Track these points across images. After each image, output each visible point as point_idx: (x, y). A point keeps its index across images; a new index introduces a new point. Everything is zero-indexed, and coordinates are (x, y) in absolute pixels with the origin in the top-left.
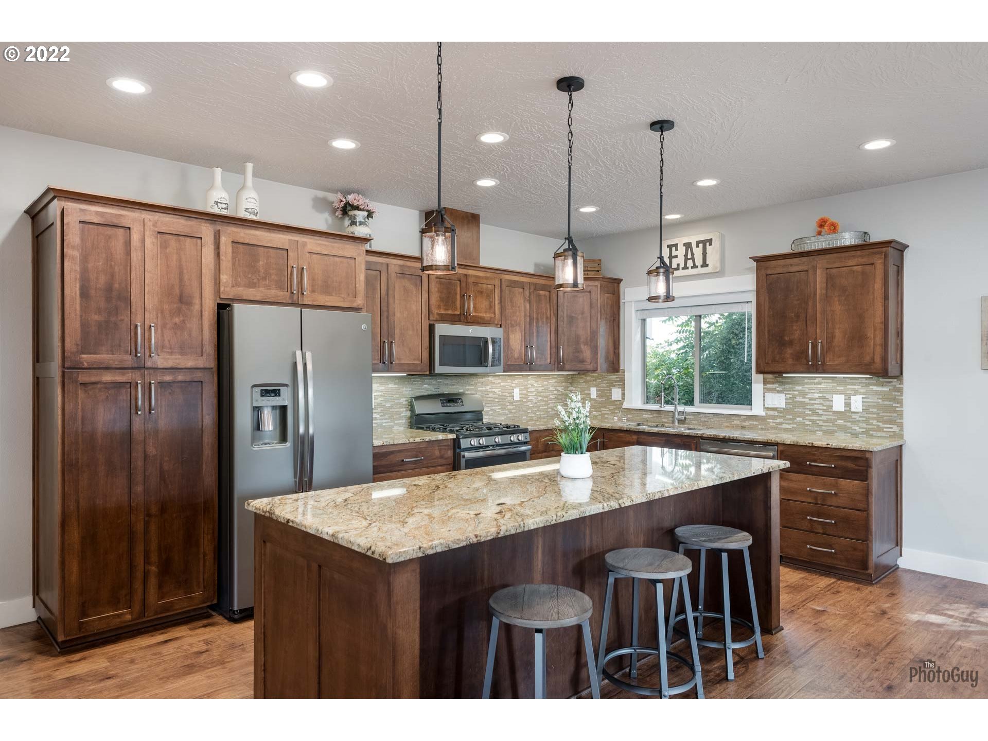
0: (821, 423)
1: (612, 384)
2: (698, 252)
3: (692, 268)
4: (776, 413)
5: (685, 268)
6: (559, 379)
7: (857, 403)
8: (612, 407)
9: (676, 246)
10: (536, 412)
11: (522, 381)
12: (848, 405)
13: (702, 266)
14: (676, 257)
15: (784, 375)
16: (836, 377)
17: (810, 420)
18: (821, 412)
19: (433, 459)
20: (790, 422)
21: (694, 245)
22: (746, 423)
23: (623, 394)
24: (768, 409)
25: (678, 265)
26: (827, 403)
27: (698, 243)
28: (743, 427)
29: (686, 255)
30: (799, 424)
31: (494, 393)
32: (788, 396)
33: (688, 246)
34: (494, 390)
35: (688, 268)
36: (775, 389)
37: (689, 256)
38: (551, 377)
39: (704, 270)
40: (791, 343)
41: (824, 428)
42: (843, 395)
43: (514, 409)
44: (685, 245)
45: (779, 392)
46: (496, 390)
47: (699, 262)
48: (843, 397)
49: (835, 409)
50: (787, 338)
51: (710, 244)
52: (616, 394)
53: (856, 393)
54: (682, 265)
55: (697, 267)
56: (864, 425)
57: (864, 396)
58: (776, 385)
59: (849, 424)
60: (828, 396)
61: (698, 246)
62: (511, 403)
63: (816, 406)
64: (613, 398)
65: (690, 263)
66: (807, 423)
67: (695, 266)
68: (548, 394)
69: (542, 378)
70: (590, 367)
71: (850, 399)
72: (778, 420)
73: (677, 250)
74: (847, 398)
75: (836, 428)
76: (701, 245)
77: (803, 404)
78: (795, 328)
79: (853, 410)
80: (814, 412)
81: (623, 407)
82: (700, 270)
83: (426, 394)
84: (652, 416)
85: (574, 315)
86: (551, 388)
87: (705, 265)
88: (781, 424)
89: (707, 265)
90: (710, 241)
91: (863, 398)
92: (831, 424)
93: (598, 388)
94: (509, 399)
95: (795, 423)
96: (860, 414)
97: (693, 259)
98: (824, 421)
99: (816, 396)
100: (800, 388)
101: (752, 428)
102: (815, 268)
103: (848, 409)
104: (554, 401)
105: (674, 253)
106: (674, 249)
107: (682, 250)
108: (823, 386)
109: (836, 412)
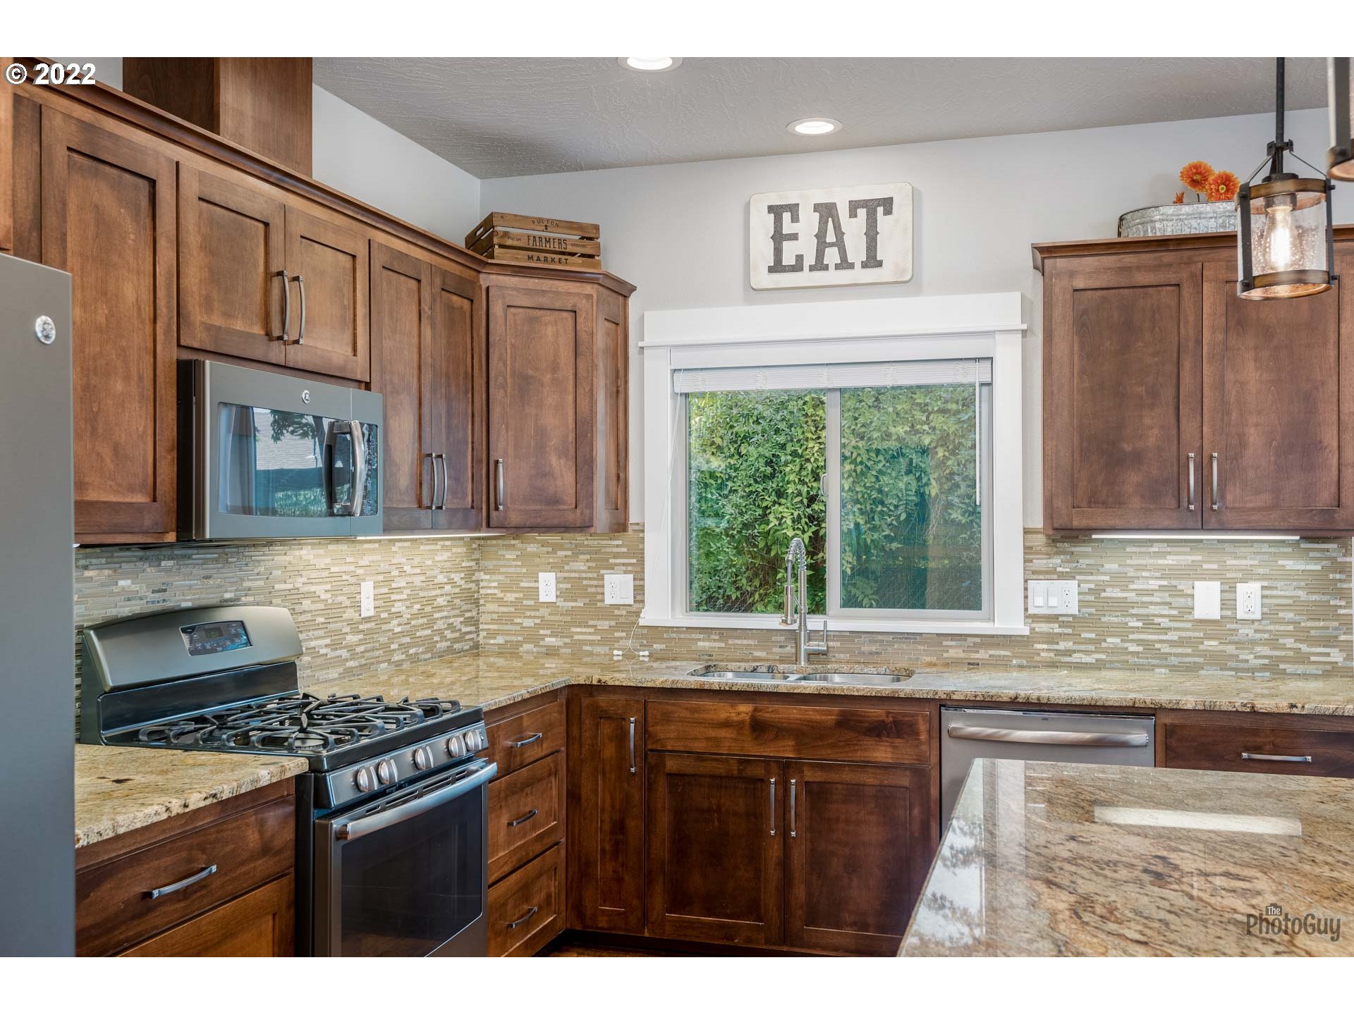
0: (1165, 649)
1: (604, 563)
2: (854, 229)
3: (837, 267)
4: (1057, 629)
5: (820, 266)
6: (454, 550)
7: (1249, 599)
8: (604, 625)
9: (793, 209)
10: (409, 646)
11: (378, 557)
12: (1228, 603)
13: (865, 265)
14: (794, 237)
15: (1094, 536)
16: (1201, 541)
17: (1139, 642)
18: (1165, 622)
19: (243, 863)
20: (1092, 648)
21: (843, 211)
22: (982, 655)
23: (639, 590)
24: (1035, 618)
25: (800, 258)
26: (1181, 601)
27: (854, 207)
28: (973, 665)
29: (821, 236)
30: (1113, 651)
31: (314, 597)
32: (1085, 587)
33: (827, 211)
34: (313, 588)
35: (826, 268)
36: (1054, 571)
37: (831, 237)
38: (438, 547)
39: (871, 275)
40: (1137, 458)
41: (1174, 661)
42: (1219, 583)
43: (360, 643)
44: (817, 208)
45: (1062, 576)
46: (319, 589)
47: (857, 252)
48: (1216, 586)
49: (1199, 613)
50: (1127, 447)
51: (888, 212)
52: (617, 588)
53: (1248, 576)
54: (810, 260)
55: (851, 266)
56: (1265, 651)
57: (1265, 584)
58: (1057, 560)
59: (1231, 649)
60: (1183, 585)
61: (853, 214)
62: (354, 626)
63: (1153, 610)
64: (608, 601)
65: (832, 256)
66: (1133, 648)
67: (844, 264)
68: (434, 593)
69: (422, 547)
70: (571, 517)
71: (1233, 590)
72: (1062, 646)
73: (795, 219)
74: (1226, 587)
75: (1201, 660)
76: (862, 213)
77: (1122, 606)
78: (1147, 421)
79: (1240, 615)
80: (1149, 624)
81: (642, 622)
82: (859, 275)
83: (126, 610)
84: (723, 645)
85: (530, 372)
86: (441, 578)
87: (872, 261)
88: (1069, 653)
89: (880, 264)
90: (887, 204)
91: (1263, 588)
92: (1189, 651)
93: (559, 575)
94: (350, 614)
95: (1104, 651)
96: (1256, 626)
97: (840, 244)
98: (1172, 643)
99: (1154, 584)
100: (1112, 566)
101: (1001, 664)
102: (1199, 280)
103: (1229, 613)
104: (445, 614)
105: (788, 228)
106: (787, 216)
107: (808, 224)
108: (1170, 560)
109: (1201, 621)
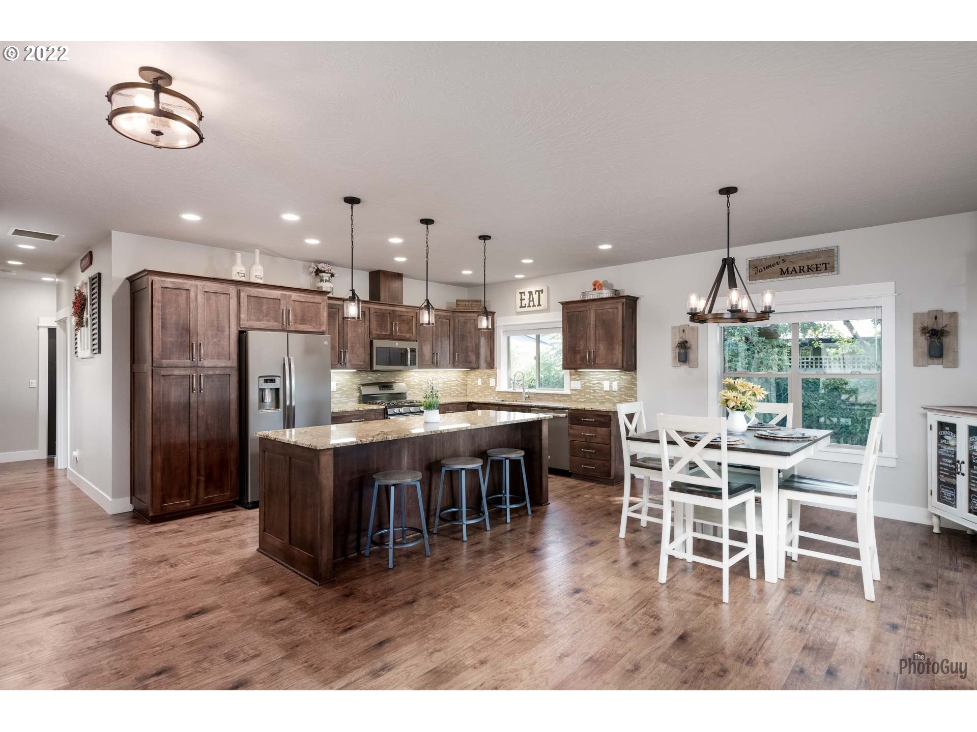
0: (598, 398)
1: (489, 376)
2: (536, 297)
3: (533, 306)
4: (576, 392)
7: (615, 386)
8: (490, 391)
9: (524, 293)
12: (611, 387)
13: (538, 306)
14: (524, 299)
16: (605, 371)
17: (593, 396)
18: (598, 391)
20: (583, 397)
21: (534, 293)
22: (561, 399)
23: (496, 382)
24: (572, 390)
25: (525, 304)
26: (601, 386)
27: (536, 292)
28: (560, 401)
29: (529, 299)
30: (587, 398)
31: (415, 382)
32: (582, 382)
33: (530, 293)
35: (530, 307)
36: (575, 378)
37: (531, 300)
38: (453, 372)
39: (539, 308)
41: (600, 401)
42: (608, 382)
44: (529, 292)
45: (578, 380)
47: (536, 303)
49: (605, 390)
50: (577, 350)
51: (542, 293)
52: (492, 382)
53: (615, 380)
54: (527, 305)
55: (535, 306)
56: (619, 398)
57: (618, 382)
58: (576, 376)
59: (611, 398)
60: (601, 382)
61: (536, 294)
63: (596, 388)
64: (491, 385)
65: (532, 304)
66: (592, 398)
67: (534, 306)
68: (451, 383)
69: (447, 373)
70: (475, 366)
71: (612, 383)
72: (577, 397)
73: (524, 295)
74: (610, 383)
75: (605, 400)
76: (537, 293)
77: (589, 387)
78: (581, 343)
79: (613, 390)
80: (594, 391)
81: (496, 390)
82: (537, 308)
83: (370, 382)
84: (512, 396)
86: (454, 379)
87: (539, 305)
88: (578, 398)
89: (540, 305)
90: (542, 291)
92: (603, 398)
93: (482, 379)
95: (586, 398)
96: (616, 392)
97: (533, 301)
98: (600, 397)
99: (596, 382)
100: (587, 378)
101: (564, 401)
103: (611, 389)
105: (523, 297)
106: (523, 294)
107: (527, 295)
108: (599, 376)
109: (605, 391)
